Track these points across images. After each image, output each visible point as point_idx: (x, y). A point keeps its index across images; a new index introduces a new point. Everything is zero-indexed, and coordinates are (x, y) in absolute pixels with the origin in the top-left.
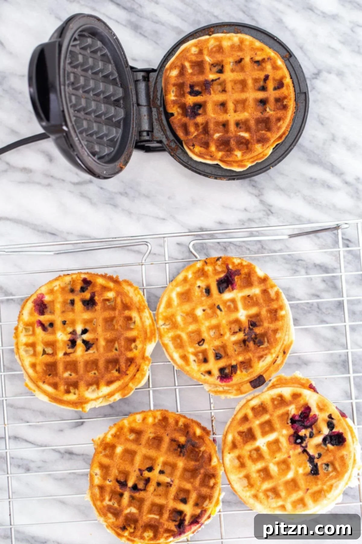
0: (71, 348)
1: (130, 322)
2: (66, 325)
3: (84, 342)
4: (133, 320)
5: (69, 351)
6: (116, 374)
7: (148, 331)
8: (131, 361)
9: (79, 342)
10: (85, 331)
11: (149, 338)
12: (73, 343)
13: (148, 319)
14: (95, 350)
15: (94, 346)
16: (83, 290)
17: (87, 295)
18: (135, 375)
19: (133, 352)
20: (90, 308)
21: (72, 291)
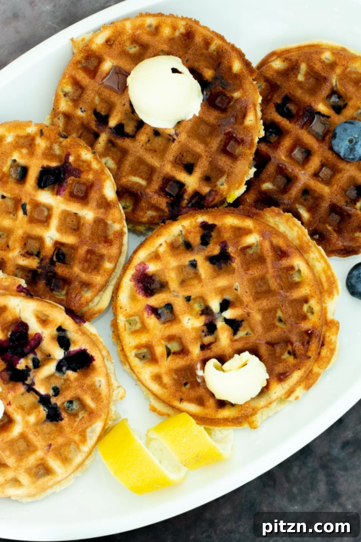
0: (208, 335)
1: (291, 272)
2: (191, 302)
3: (228, 322)
4: (297, 268)
5: (208, 339)
6: (291, 360)
7: (324, 279)
8: (309, 335)
9: (220, 324)
10: (225, 305)
11: (327, 291)
12: (211, 328)
13: (320, 262)
14: (248, 330)
15: (244, 324)
16: (205, 241)
17: (215, 250)
18: (319, 354)
19: (309, 320)
20: (223, 265)
21: (188, 246)
